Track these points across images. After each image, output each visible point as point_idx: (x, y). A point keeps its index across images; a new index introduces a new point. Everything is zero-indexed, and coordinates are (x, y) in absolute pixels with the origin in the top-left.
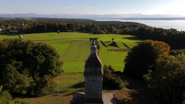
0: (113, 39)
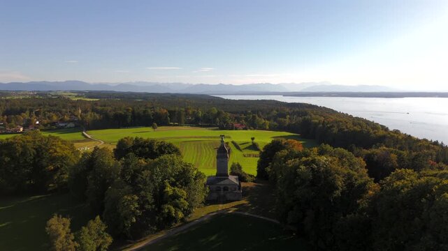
0: (253, 139)
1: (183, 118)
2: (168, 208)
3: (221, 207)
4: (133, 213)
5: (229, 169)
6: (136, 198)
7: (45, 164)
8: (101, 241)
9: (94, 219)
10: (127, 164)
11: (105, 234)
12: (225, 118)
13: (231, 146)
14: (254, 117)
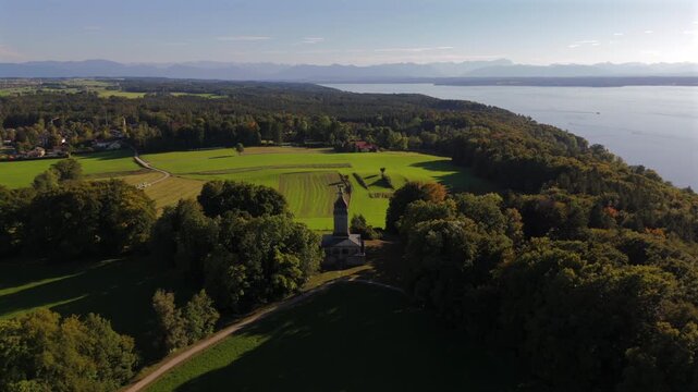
0: (383, 170)
1: (281, 134)
2: (280, 278)
3: (339, 274)
4: (241, 285)
5: (349, 222)
6: (244, 268)
7: (115, 220)
8: (208, 316)
9: (199, 293)
10: (225, 225)
11: (211, 309)
12: (343, 132)
13: (352, 180)
14: (386, 132)
